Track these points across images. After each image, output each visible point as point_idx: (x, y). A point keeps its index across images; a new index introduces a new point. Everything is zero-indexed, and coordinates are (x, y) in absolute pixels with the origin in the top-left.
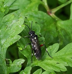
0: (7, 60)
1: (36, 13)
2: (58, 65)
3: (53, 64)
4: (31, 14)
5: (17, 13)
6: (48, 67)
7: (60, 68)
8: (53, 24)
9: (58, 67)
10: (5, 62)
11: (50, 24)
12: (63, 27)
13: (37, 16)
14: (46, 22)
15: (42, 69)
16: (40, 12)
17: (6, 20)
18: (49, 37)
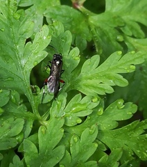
0: (33, 87)
1: (59, 9)
2: (101, 86)
3: (95, 85)
4: (51, 12)
5: (30, 11)
6: (88, 89)
7: (104, 90)
8: (83, 22)
9: (101, 89)
10: (30, 90)
11: (80, 22)
12: (98, 24)
13: (61, 13)
14: (73, 20)
15: (82, 94)
16: (64, 6)
17: (24, 30)
18: (81, 42)
